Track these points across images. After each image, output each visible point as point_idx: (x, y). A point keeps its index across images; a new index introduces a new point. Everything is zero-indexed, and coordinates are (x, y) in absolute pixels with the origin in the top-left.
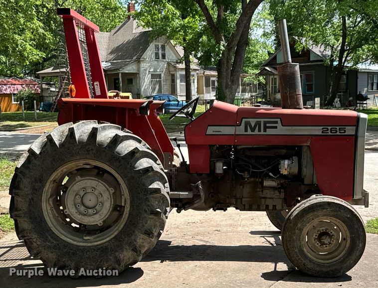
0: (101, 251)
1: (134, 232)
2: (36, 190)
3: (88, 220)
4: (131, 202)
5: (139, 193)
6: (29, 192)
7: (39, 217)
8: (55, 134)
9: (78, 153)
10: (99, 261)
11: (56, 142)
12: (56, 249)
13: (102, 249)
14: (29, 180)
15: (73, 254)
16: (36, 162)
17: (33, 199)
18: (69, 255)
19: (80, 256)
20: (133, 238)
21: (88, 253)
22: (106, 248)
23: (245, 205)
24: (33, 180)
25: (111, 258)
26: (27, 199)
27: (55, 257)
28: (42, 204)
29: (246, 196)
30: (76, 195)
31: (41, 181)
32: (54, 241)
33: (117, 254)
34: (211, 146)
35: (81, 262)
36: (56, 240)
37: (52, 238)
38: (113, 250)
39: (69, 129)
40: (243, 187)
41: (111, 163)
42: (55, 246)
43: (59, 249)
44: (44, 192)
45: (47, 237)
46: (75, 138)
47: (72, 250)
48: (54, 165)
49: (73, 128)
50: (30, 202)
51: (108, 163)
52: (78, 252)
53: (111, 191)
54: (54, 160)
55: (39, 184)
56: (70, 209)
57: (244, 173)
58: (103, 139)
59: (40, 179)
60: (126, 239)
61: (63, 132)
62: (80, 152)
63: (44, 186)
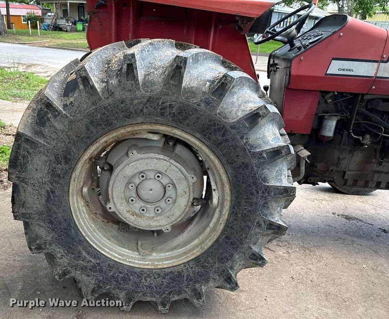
0: (171, 278)
1: (232, 255)
2: (59, 176)
3: (147, 224)
4: (233, 207)
5: (252, 194)
6: (46, 180)
7: (65, 220)
8: (94, 67)
9: (142, 111)
10: (167, 292)
11: (97, 86)
12: (95, 272)
13: (171, 275)
14: (44, 158)
15: (124, 279)
16: (56, 124)
17: (53, 192)
18: (117, 281)
19: (135, 283)
20: (228, 264)
21: (149, 280)
22: (180, 274)
23: (347, 180)
24: (52, 158)
25: (187, 290)
26: (43, 192)
27: (93, 282)
28: (70, 198)
29: (352, 169)
30: (129, 183)
31: (67, 160)
32: (91, 259)
33: (197, 286)
34: (324, 93)
35: (136, 292)
36: (95, 257)
37: (88, 253)
38: (191, 280)
39: (125, 56)
40: (352, 156)
41: (205, 135)
42: (94, 266)
43: (101, 271)
44: (72, 180)
45: (80, 252)
46: (135, 78)
47: (121, 273)
48: (92, 132)
49: (133, 55)
50: (49, 196)
51: (198, 135)
52: (131, 277)
53: (190, 179)
54: (92, 122)
55: (64, 166)
56: (118, 205)
57: (363, 137)
58: (194, 84)
59: (65, 158)
60: (217, 265)
61: (108, 64)
62: (145, 110)
63: (73, 169)
